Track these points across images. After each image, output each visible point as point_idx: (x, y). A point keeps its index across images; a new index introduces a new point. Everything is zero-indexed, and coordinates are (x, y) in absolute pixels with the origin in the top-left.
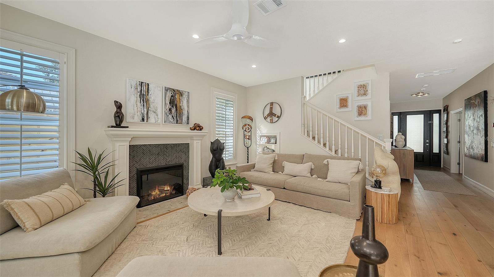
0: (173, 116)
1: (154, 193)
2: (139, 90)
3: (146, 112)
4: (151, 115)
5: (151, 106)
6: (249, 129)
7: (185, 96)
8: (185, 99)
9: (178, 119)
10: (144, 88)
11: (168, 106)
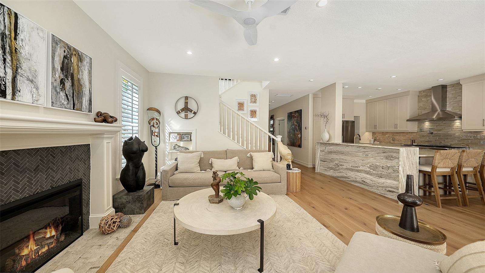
0: (67, 95)
1: (25, 252)
3: (9, 77)
4: (21, 83)
6: (157, 125)
7: (86, 62)
8: (86, 68)
9: (76, 102)
10: (7, 20)
11: (59, 74)
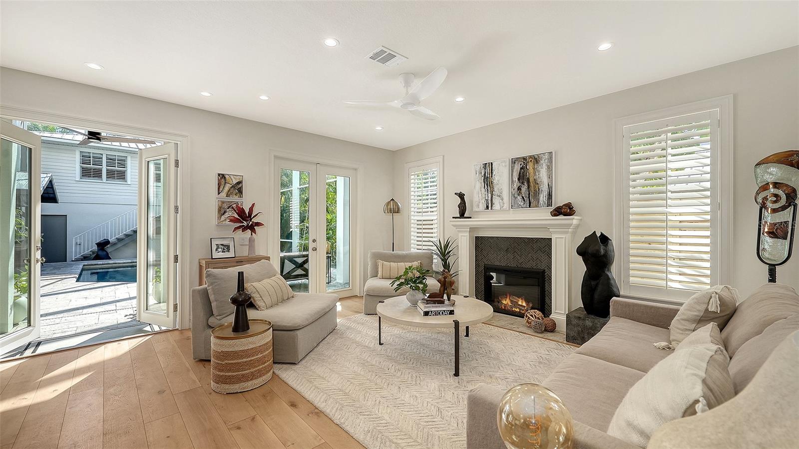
0: (523, 197)
1: (504, 302)
2: (483, 174)
3: (490, 198)
4: (496, 201)
5: (496, 189)
7: (544, 160)
8: (544, 165)
9: (532, 200)
10: (488, 170)
11: (516, 184)
